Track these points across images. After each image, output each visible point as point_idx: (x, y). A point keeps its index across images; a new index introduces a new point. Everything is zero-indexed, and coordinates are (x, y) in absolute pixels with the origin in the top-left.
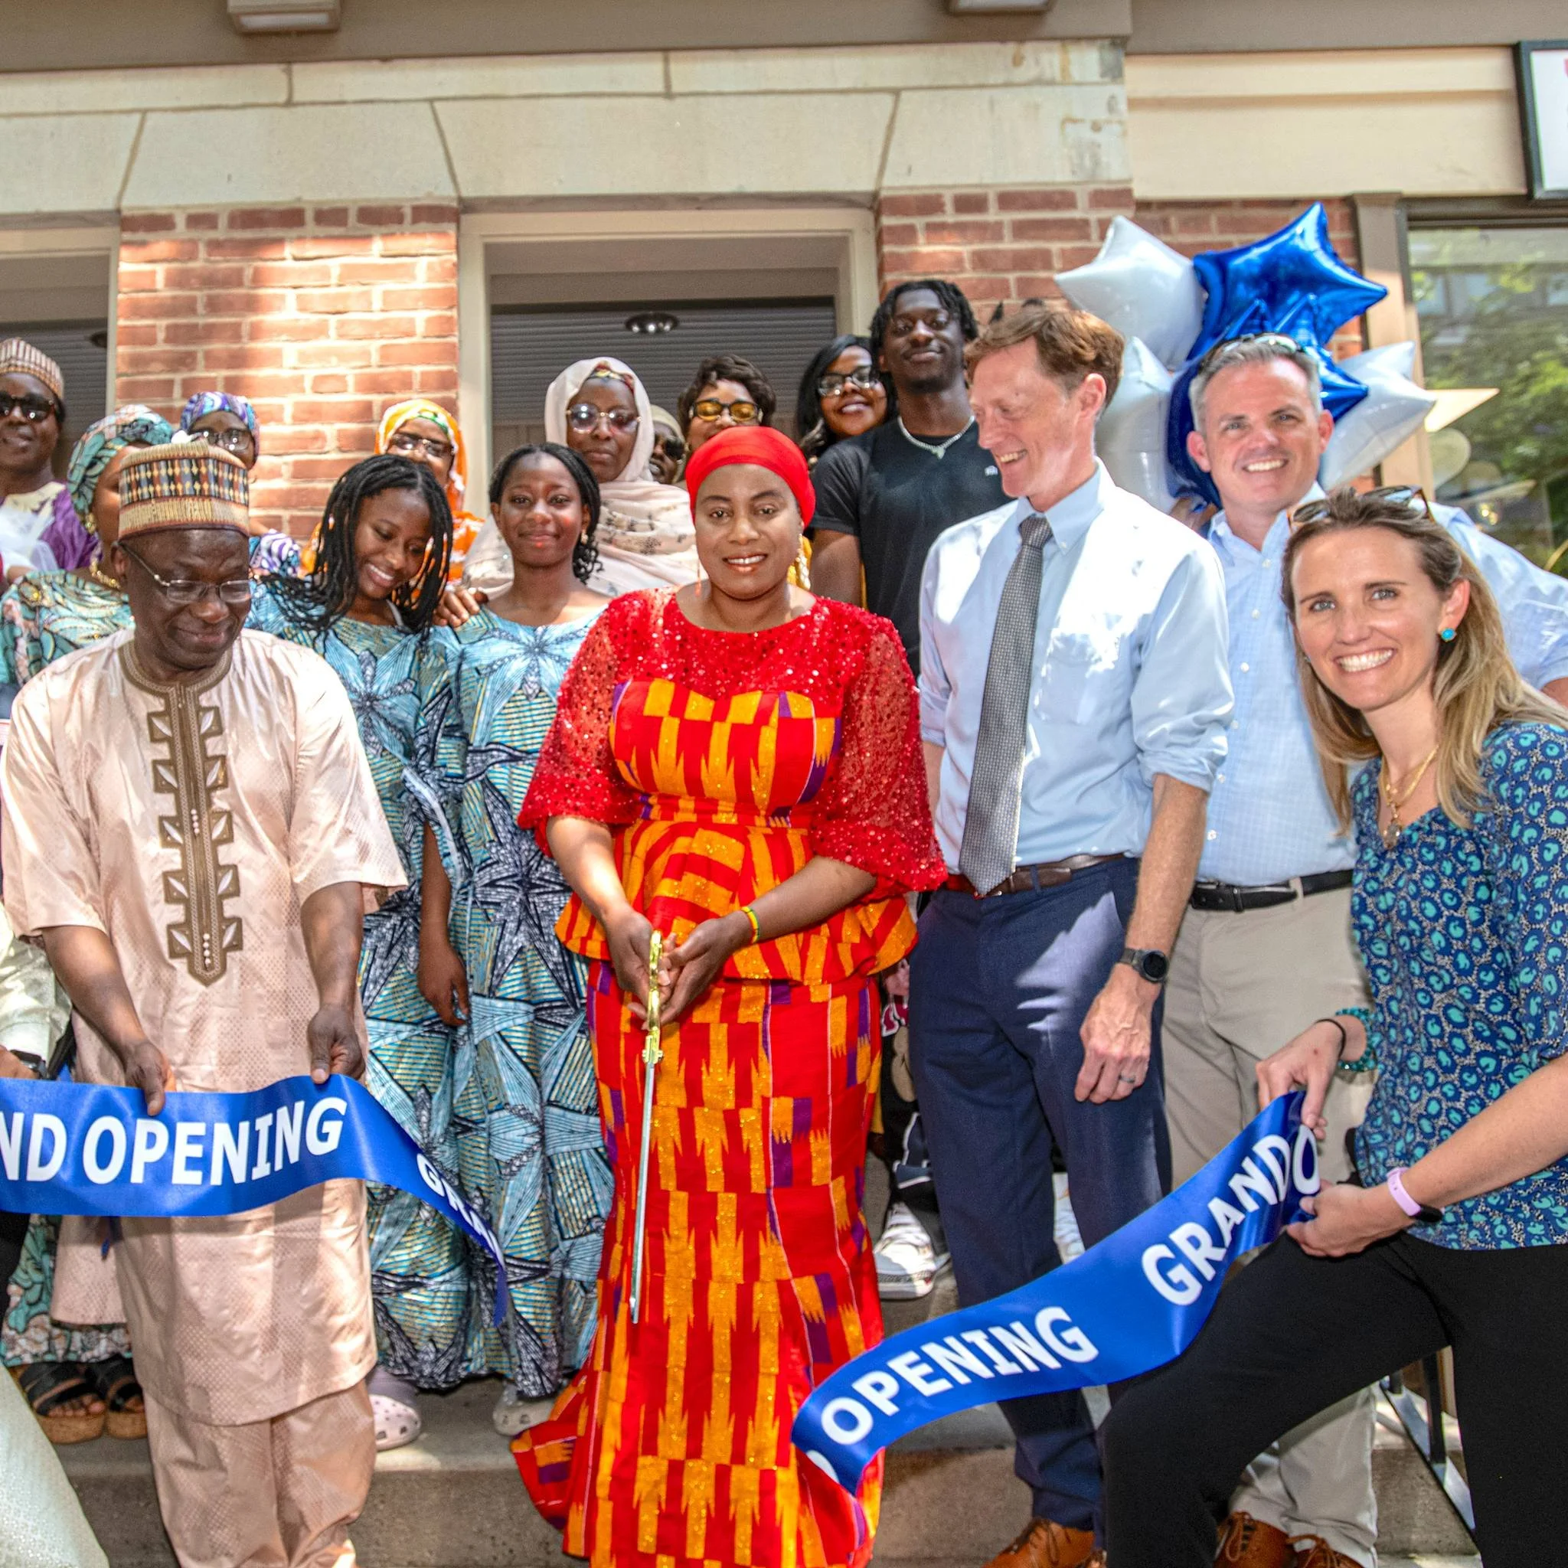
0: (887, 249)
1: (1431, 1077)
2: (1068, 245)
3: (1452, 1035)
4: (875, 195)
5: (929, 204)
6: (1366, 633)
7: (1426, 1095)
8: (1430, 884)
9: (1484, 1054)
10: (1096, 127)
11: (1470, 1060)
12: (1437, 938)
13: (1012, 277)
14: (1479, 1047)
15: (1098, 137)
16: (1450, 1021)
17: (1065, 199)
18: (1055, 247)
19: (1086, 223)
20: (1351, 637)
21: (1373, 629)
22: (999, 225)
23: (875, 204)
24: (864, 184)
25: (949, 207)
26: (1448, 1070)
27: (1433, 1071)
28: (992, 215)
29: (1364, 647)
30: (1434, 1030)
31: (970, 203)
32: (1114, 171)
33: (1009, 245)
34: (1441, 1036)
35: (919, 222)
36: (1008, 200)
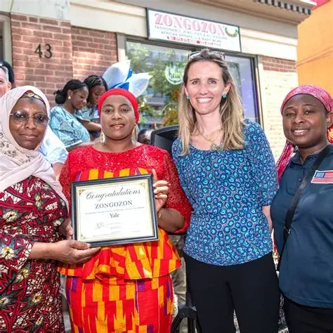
0: (13, 27)
1: (231, 215)
2: (56, 33)
3: (237, 202)
4: (10, 13)
5: (23, 18)
6: (207, 92)
7: (228, 220)
8: (231, 160)
9: (245, 207)
10: (63, 8)
11: (241, 209)
12: (236, 174)
13: (43, 38)
14: (243, 205)
15: (64, 10)
16: (236, 199)
17: (56, 23)
18: (53, 33)
19: (60, 29)
20: (203, 93)
21: (209, 91)
22: (40, 26)
23: (9, 15)
24: (7, 10)
25: (28, 19)
26: (235, 212)
27: (231, 213)
28: (38, 23)
29: (205, 96)
30: (232, 201)
31: (33, 19)
32: (67, 18)
33: (42, 31)
34: (233, 203)
35: (21, 22)
36: (42, 20)
